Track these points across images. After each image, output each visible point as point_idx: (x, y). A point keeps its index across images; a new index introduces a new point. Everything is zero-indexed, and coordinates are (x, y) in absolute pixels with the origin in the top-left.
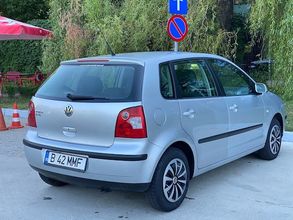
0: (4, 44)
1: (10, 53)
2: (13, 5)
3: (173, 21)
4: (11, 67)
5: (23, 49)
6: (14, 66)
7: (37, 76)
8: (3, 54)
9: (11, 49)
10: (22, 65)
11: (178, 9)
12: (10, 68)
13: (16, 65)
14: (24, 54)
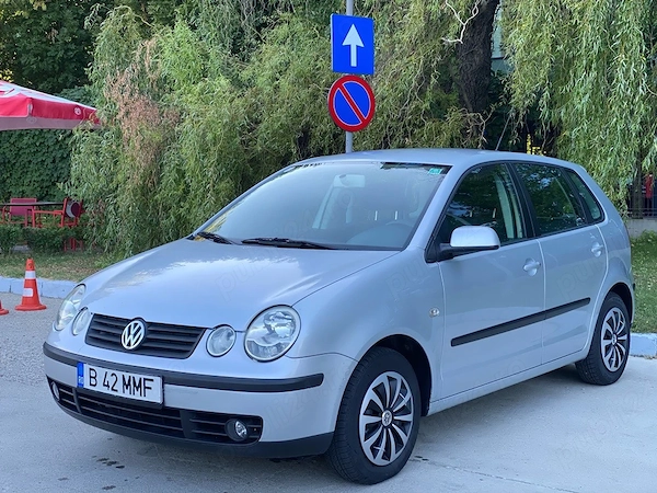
0: (12, 141)
1: (24, 158)
2: (36, 56)
3: (342, 88)
4: (24, 188)
5: (51, 149)
6: (31, 188)
7: (69, 207)
8: (9, 162)
9: (27, 151)
10: (48, 184)
11: (354, 63)
12: (23, 192)
13: (36, 185)
14: (54, 162)
